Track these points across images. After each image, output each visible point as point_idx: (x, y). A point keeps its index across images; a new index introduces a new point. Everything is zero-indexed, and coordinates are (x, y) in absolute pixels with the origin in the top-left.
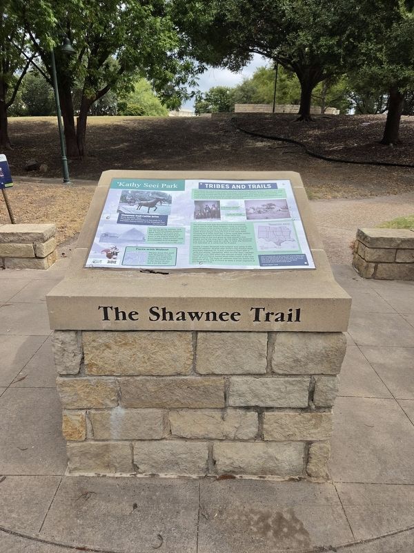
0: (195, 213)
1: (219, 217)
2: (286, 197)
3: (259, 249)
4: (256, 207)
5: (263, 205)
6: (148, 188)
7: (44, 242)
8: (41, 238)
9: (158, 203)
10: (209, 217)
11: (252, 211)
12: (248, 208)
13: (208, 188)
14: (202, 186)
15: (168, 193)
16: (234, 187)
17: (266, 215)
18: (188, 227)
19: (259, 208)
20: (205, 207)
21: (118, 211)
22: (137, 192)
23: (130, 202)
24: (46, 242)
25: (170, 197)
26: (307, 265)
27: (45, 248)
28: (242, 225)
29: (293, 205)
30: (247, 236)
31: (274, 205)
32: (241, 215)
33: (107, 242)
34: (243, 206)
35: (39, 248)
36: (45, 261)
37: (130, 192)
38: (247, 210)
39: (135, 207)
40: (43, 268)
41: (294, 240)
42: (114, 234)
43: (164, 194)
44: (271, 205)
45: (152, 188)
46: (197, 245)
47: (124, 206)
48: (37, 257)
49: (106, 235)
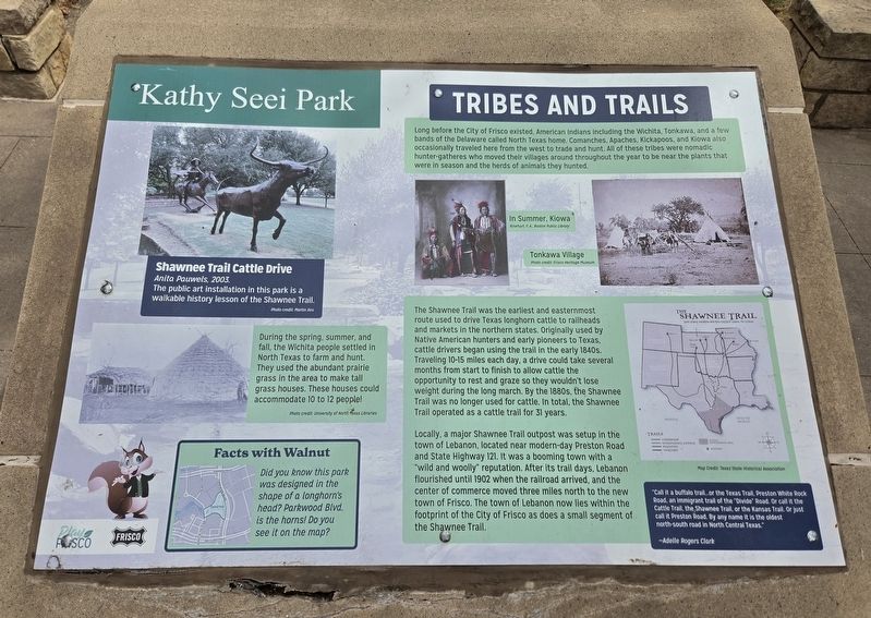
0: (419, 246)
1: (501, 269)
2: (742, 168)
3: (646, 452)
4: (631, 219)
5: (660, 210)
6: (247, 116)
7: (27, 31)
8: (17, 25)
9: (288, 197)
10: (466, 271)
11: (617, 238)
12: (607, 224)
13: (465, 116)
14: (442, 106)
15: (320, 136)
16: (554, 106)
17: (669, 261)
18: (395, 326)
19: (646, 226)
20: (452, 215)
21: (147, 244)
22: (210, 135)
23: (188, 193)
24: (36, 30)
25: (328, 160)
26: (818, 545)
27: (33, 47)
28: (587, 318)
29: (764, 215)
30: (605, 376)
31: (697, 208)
32: (577, 257)
33: (108, 420)
34: (586, 212)
35: (19, 50)
36: (43, 78)
37: (181, 137)
38: (600, 229)
39: (206, 217)
40: (43, 97)
41: (768, 407)
42: (134, 373)
43: (307, 144)
44: (686, 206)
45: (261, 116)
46: (429, 423)
47: (165, 216)
48: (19, 71)
49: (105, 381)
